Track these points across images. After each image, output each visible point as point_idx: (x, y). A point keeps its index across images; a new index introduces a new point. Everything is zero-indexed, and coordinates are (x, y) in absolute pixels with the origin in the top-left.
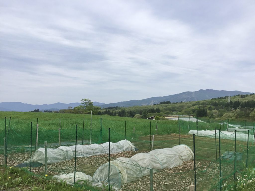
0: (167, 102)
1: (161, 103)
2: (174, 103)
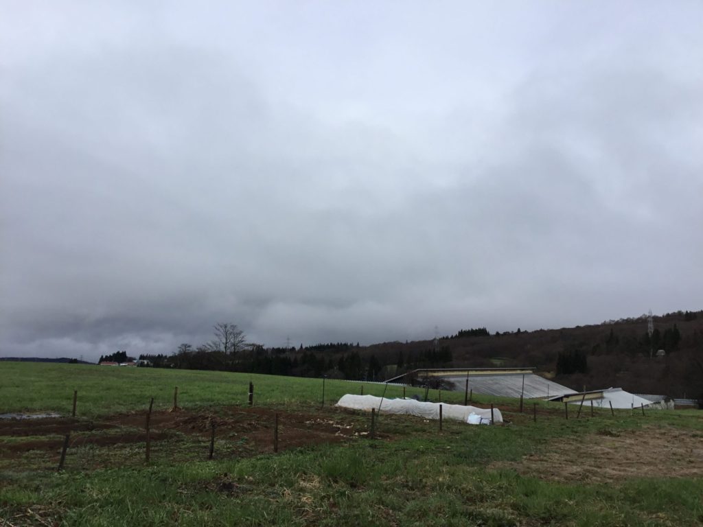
0: (480, 330)
1: (461, 334)
2: (498, 333)
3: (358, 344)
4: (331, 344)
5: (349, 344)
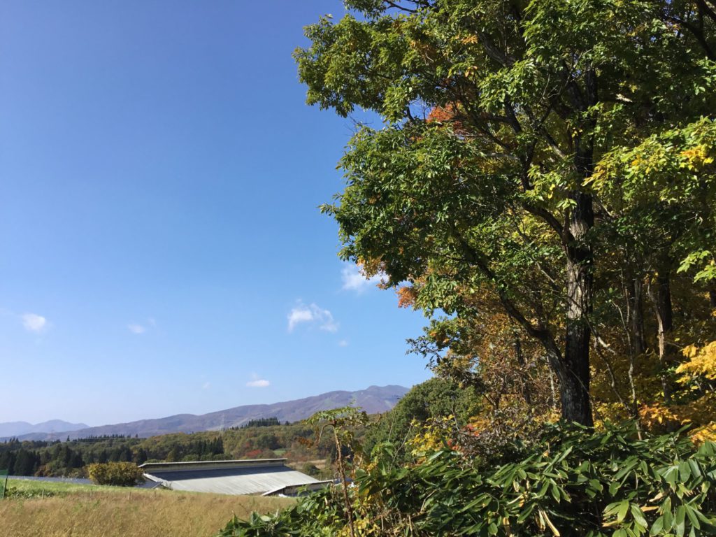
0: (271, 419)
1: (252, 424)
2: (287, 424)
4: (105, 436)
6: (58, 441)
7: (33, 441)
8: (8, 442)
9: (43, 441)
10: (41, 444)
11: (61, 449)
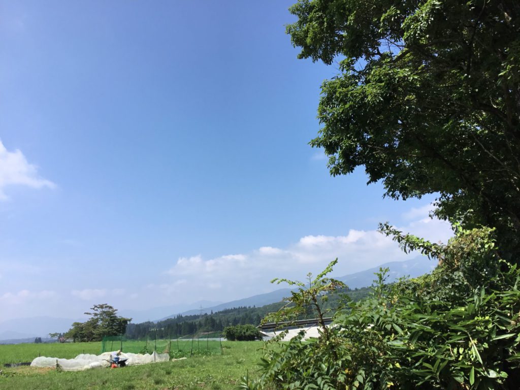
3: (254, 306)
4: (234, 308)
5: (247, 307)
6: (206, 314)
7: (191, 316)
8: (176, 318)
9: (197, 315)
10: (196, 317)
11: (208, 319)
